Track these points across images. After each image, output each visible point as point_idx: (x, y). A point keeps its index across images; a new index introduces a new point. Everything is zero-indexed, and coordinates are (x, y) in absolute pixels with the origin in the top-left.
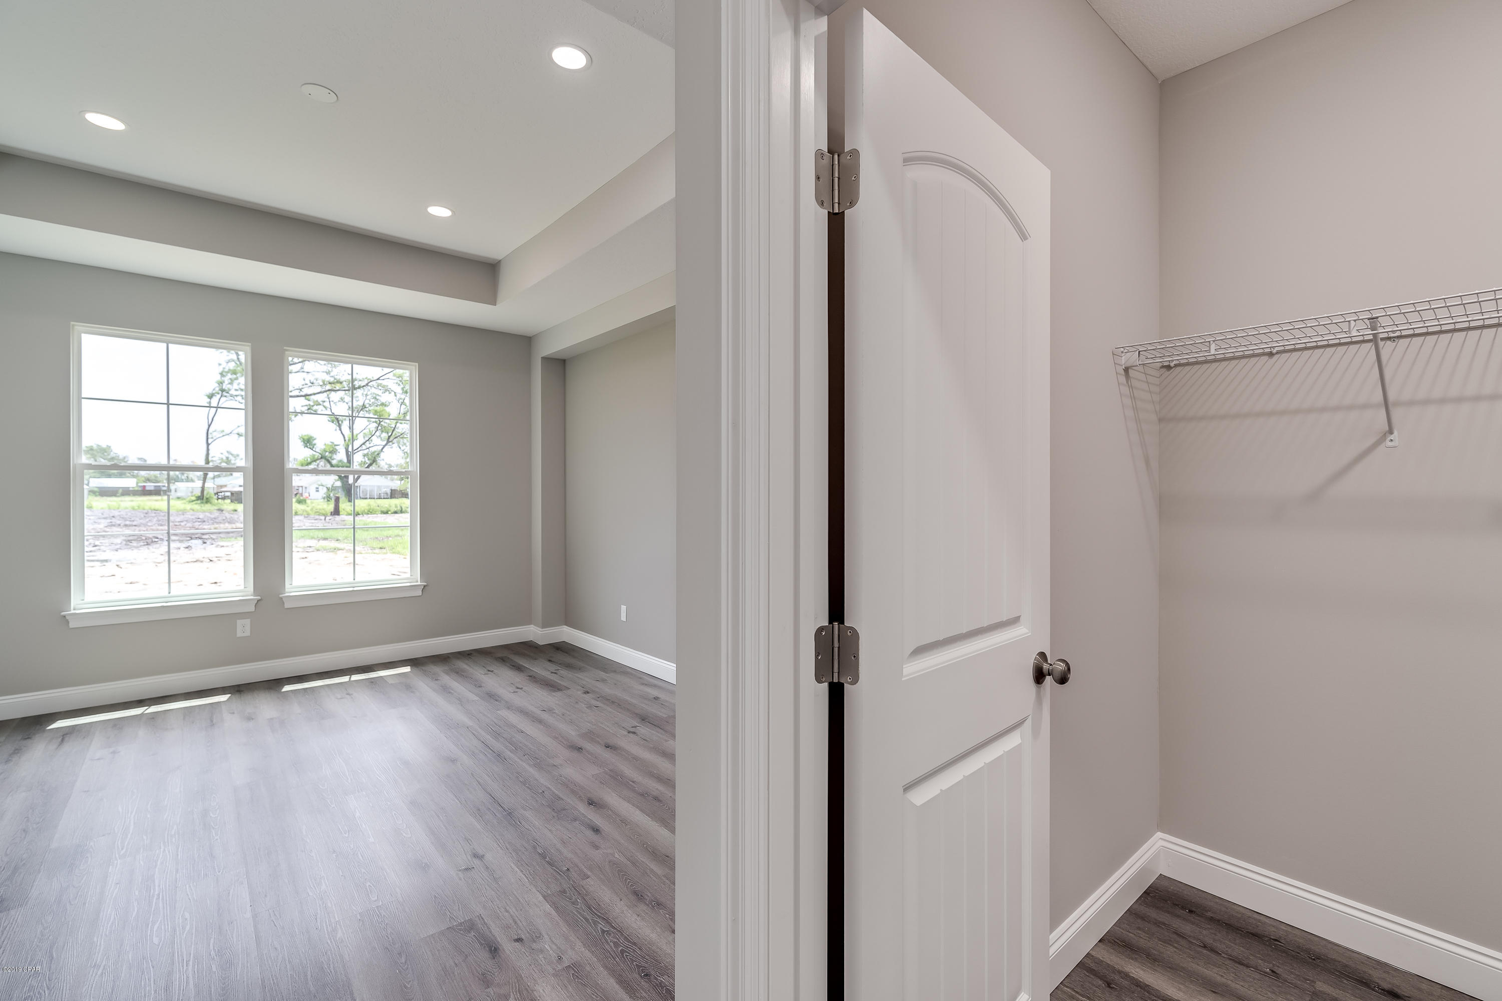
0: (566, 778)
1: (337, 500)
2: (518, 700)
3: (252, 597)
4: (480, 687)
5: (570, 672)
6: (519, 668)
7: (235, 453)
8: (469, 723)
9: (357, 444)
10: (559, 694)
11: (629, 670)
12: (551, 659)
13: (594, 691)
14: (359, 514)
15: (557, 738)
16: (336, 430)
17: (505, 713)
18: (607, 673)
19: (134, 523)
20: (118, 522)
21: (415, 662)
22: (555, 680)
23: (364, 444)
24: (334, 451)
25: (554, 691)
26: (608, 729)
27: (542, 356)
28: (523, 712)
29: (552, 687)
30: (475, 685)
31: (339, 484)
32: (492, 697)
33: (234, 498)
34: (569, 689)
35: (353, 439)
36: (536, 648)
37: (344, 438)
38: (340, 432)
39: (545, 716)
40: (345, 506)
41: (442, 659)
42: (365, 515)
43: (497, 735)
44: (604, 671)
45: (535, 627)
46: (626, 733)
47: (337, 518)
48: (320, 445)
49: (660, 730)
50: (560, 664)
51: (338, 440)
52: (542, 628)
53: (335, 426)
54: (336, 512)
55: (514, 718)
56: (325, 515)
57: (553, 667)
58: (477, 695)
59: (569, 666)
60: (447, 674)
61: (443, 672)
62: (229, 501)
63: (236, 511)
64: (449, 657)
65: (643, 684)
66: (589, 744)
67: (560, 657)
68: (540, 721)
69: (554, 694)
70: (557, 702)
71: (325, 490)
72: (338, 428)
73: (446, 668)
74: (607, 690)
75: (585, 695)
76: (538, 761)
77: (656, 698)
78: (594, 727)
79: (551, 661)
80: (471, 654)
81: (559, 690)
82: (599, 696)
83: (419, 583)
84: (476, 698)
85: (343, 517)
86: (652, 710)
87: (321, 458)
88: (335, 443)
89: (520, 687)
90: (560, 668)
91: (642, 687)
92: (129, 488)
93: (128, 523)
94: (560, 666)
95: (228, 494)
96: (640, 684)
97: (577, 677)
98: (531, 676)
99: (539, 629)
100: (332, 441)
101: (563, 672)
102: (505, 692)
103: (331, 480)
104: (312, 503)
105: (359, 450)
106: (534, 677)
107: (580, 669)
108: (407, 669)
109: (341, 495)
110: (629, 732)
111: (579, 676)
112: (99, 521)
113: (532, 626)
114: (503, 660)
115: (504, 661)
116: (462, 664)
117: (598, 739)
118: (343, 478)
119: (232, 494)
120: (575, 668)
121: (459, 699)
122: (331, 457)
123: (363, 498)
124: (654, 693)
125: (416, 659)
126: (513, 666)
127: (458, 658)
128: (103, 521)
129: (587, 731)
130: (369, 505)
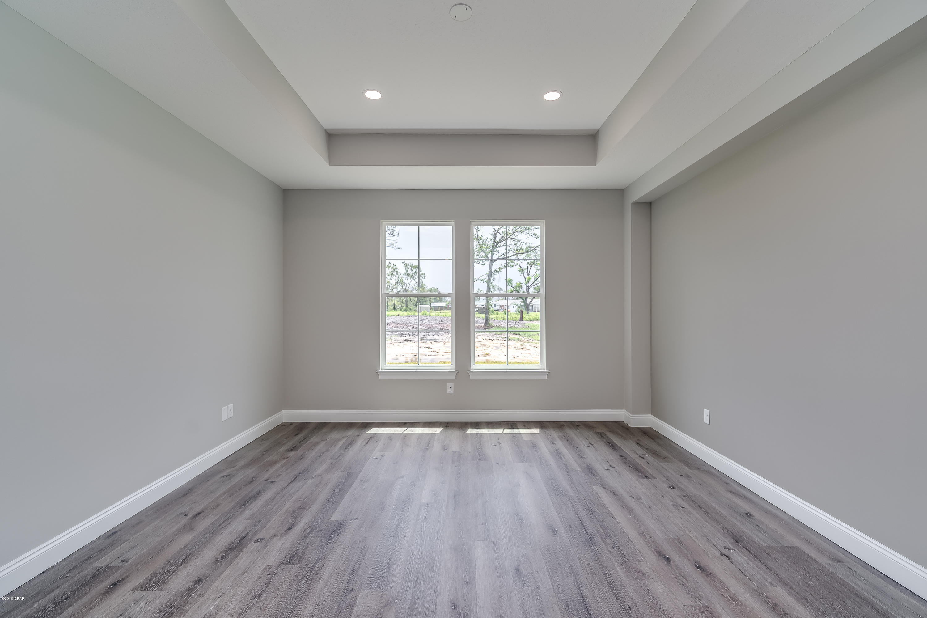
0: (654, 597)
1: (522, 312)
2: (612, 479)
3: (454, 371)
4: (582, 457)
5: (655, 460)
6: (613, 446)
7: (481, 289)
8: (571, 493)
9: (531, 283)
10: (645, 481)
11: (713, 471)
12: (639, 442)
13: (679, 488)
14: (532, 320)
15: (644, 536)
16: (521, 275)
17: (598, 490)
18: (691, 469)
19: (443, 323)
20: (437, 322)
21: (541, 425)
22: (643, 465)
23: (534, 282)
24: (520, 287)
25: (642, 478)
26: (696, 540)
27: (632, 202)
28: (613, 493)
29: (641, 473)
30: (579, 455)
31: (523, 304)
32: (590, 470)
33: (479, 311)
34: (655, 478)
35: (529, 280)
36: (627, 429)
37: (525, 279)
38: (523, 276)
39: (632, 503)
40: (525, 316)
41: (559, 426)
42: (534, 321)
43: (591, 513)
44: (688, 466)
45: (627, 412)
46: (719, 555)
47: (522, 322)
48: (514, 284)
49: (759, 564)
50: (647, 449)
51: (523, 281)
52: (632, 414)
53: (520, 273)
54: (521, 319)
55: (606, 499)
56: (516, 321)
57: (641, 451)
58: (579, 465)
59: (654, 453)
60: (561, 440)
61: (558, 437)
62: (477, 313)
63: (480, 317)
64: (564, 425)
65: (731, 492)
66: (677, 556)
67: (647, 442)
68: (629, 509)
69: (641, 480)
70: (644, 491)
71: (517, 307)
72: (522, 274)
73: (561, 434)
74: (692, 490)
75: (670, 490)
76: (626, 560)
77: (749, 515)
78: (682, 533)
79: (639, 445)
80: (579, 425)
81: (646, 477)
82: (684, 495)
83: (545, 371)
84: (579, 469)
85: (524, 322)
86: (746, 531)
87: (515, 290)
88: (521, 282)
89: (613, 465)
90: (647, 454)
91: (730, 496)
92: (443, 306)
93: (440, 322)
94: (646, 451)
95: (477, 309)
96: (727, 491)
97: (663, 468)
98: (622, 456)
99: (629, 414)
100: (519, 281)
101: (649, 458)
102: (600, 467)
103: (519, 302)
104: (511, 314)
105: (532, 285)
106: (625, 458)
107: (665, 459)
108: (536, 431)
109: (524, 310)
110: (722, 554)
111: (664, 466)
112: (431, 321)
113: (624, 410)
114: (601, 435)
115: (602, 437)
116: (571, 433)
117: (687, 552)
118: (525, 301)
119: (479, 309)
120: (659, 456)
121: (566, 466)
122: (519, 290)
123: (534, 312)
124: (746, 507)
125: (543, 423)
126: (609, 443)
127: (570, 428)
128: (433, 321)
129: (674, 536)
130: (537, 316)
